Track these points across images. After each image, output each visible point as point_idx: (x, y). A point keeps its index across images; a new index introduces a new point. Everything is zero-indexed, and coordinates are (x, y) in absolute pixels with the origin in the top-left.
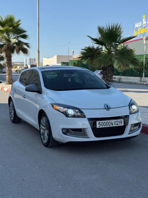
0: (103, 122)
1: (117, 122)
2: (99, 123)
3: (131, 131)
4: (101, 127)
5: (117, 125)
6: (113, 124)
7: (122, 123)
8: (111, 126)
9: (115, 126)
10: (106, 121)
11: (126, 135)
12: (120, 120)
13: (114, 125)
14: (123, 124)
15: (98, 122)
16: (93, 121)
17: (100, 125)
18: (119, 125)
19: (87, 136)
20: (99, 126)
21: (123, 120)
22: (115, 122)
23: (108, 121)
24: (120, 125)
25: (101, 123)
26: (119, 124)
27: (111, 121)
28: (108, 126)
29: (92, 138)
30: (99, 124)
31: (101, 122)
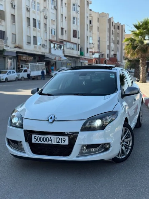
0: (40, 136)
1: (58, 140)
2: (35, 137)
3: (82, 154)
4: (37, 142)
5: (58, 142)
6: (53, 140)
7: (65, 141)
8: (50, 142)
9: (55, 143)
10: (43, 136)
11: (73, 157)
12: (63, 137)
13: (53, 142)
14: (67, 143)
15: (33, 136)
16: (28, 134)
17: (35, 140)
18: (60, 143)
19: (24, 151)
20: (35, 141)
21: (67, 138)
22: (55, 139)
23: (46, 136)
24: (63, 143)
25: (36, 138)
26: (60, 141)
27: (49, 137)
28: (46, 143)
29: (28, 153)
30: (35, 138)
31: (37, 136)
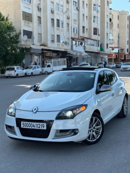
0: (26, 123)
1: (39, 126)
2: (23, 123)
3: (56, 136)
4: (24, 127)
5: (39, 128)
6: (35, 126)
7: (44, 127)
8: (33, 128)
9: (37, 128)
10: (28, 123)
11: (50, 139)
12: (42, 124)
13: (35, 128)
15: (22, 122)
16: (19, 121)
17: (23, 125)
18: (41, 128)
19: (16, 133)
21: (45, 124)
22: (37, 125)
23: (31, 123)
25: (24, 124)
26: (40, 127)
27: (33, 123)
28: (30, 128)
29: (19, 136)
30: (23, 124)
31: (25, 122)
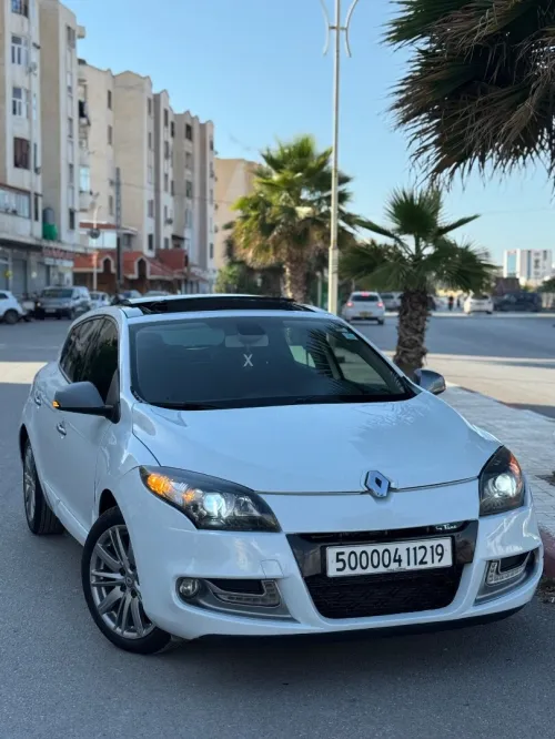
0: (358, 549)
1: (420, 553)
2: (338, 554)
3: (488, 591)
4: (347, 572)
5: (422, 562)
6: (404, 558)
7: (442, 555)
8: (394, 567)
9: (412, 567)
10: (369, 549)
11: (463, 607)
12: (434, 543)
13: (404, 566)
14: (447, 561)
15: (331, 552)
17: (340, 565)
18: (429, 565)
19: (287, 612)
20: (338, 570)
21: (447, 543)
22: (412, 552)
23: (381, 548)
24: (437, 564)
25: (345, 557)
26: (428, 558)
27: (392, 547)
28: (381, 569)
29: (309, 620)
30: (338, 560)
31: (347, 550)
